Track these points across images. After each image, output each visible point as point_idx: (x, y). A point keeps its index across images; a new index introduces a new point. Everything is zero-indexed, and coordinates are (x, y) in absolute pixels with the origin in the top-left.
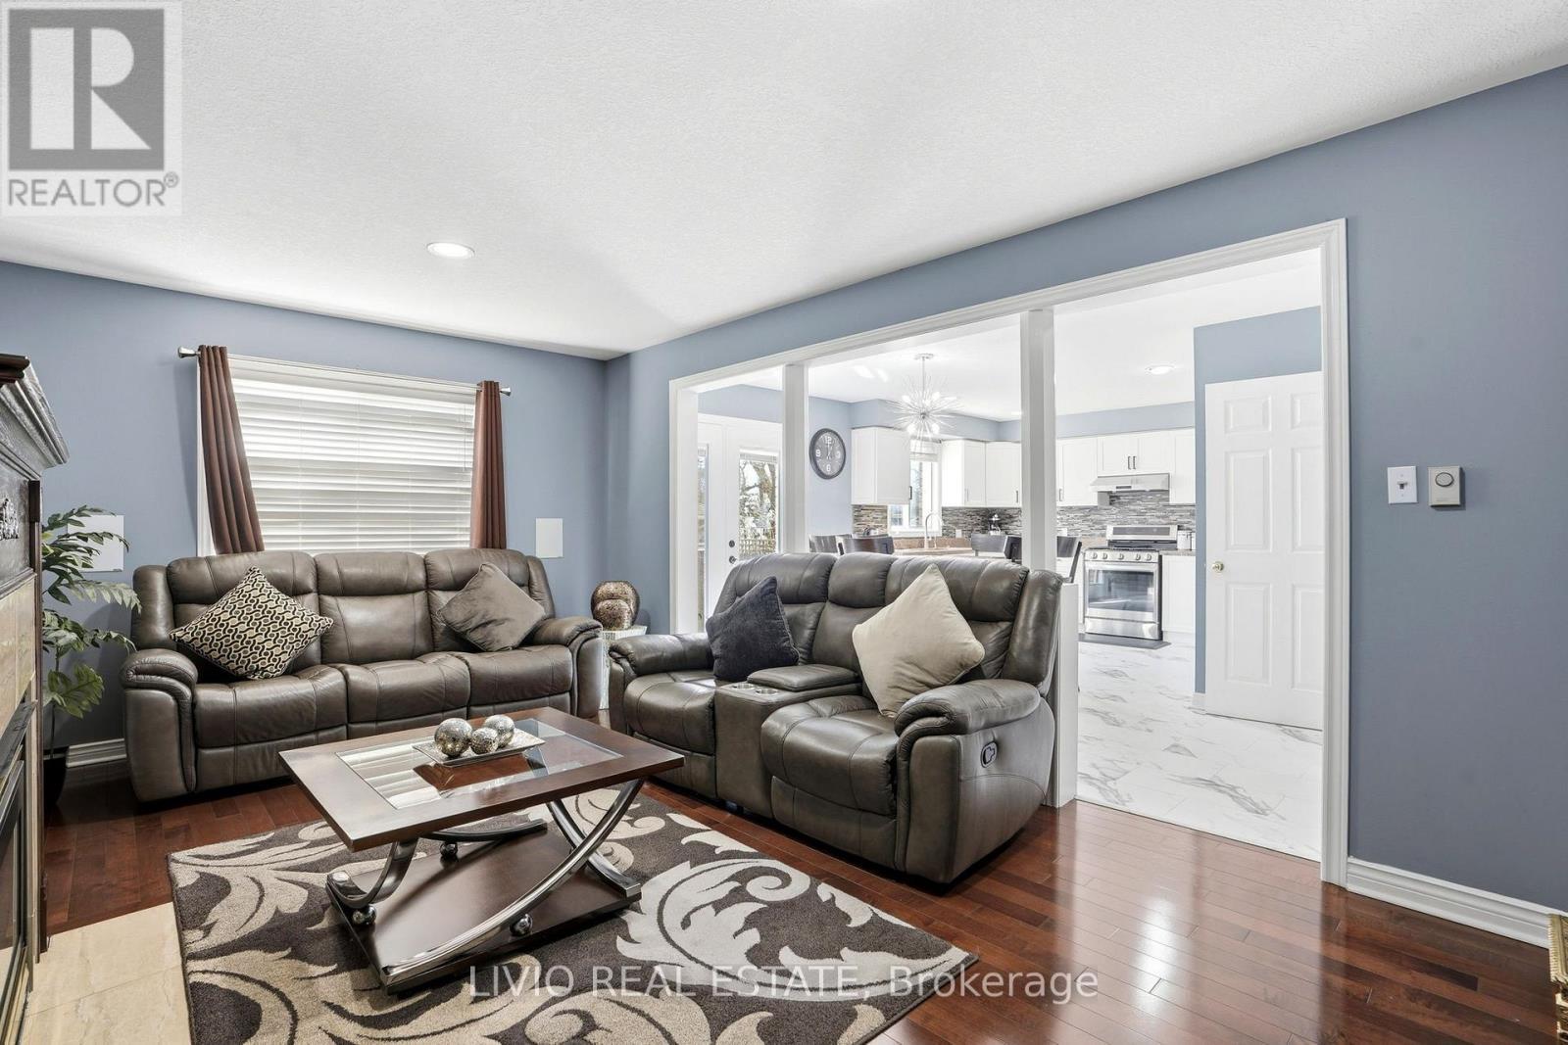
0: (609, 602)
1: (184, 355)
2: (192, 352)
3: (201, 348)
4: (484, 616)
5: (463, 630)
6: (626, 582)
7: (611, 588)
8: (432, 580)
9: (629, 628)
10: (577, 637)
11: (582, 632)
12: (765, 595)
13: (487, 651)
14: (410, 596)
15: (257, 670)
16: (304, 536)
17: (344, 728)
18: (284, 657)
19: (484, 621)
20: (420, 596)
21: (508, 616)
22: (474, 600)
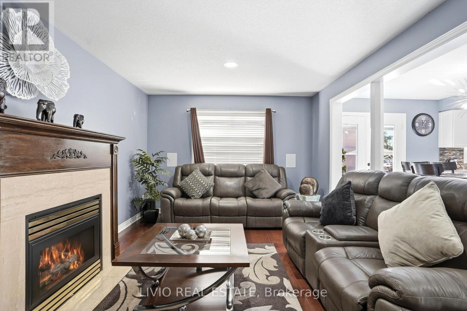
0: (306, 185)
1: (187, 111)
2: (189, 110)
3: (191, 109)
4: (258, 187)
5: (252, 190)
6: (314, 178)
7: (309, 180)
8: (247, 173)
9: (312, 195)
10: (286, 197)
11: (288, 195)
12: (344, 189)
13: (259, 198)
14: (240, 178)
15: (193, 196)
16: (216, 159)
17: (210, 216)
18: (200, 193)
19: (258, 188)
20: (242, 179)
21: (266, 187)
22: (256, 181)
